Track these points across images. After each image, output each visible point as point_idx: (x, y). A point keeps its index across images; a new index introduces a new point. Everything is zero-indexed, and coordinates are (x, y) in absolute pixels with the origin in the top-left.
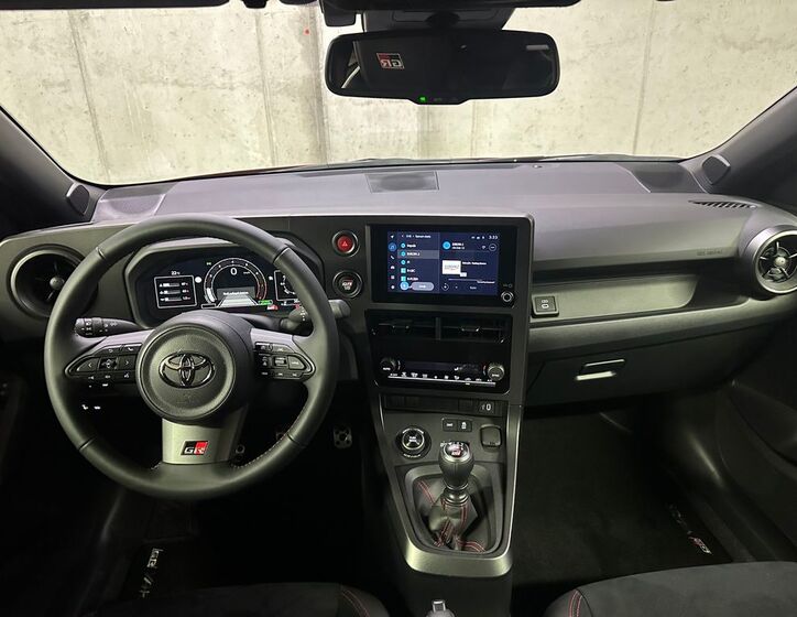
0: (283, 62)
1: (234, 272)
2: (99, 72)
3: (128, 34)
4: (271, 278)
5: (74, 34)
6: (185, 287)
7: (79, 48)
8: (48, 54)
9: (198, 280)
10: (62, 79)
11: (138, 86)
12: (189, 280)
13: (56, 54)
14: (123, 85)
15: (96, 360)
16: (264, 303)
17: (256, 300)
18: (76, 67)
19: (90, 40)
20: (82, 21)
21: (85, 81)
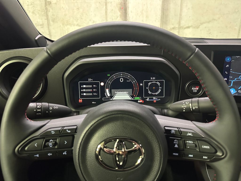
0: (114, 18)
1: (122, 80)
2: (53, 21)
3: (63, 9)
4: (141, 84)
5: (46, 9)
6: (95, 88)
7: (47, 13)
8: (37, 15)
9: (102, 84)
10: (41, 23)
11: (65, 26)
12: (97, 84)
13: (40, 15)
14: (61, 26)
15: (42, 140)
16: (137, 98)
17: (132, 96)
18: (46, 20)
19: (51, 10)
20: (49, 4)
21: (49, 24)
